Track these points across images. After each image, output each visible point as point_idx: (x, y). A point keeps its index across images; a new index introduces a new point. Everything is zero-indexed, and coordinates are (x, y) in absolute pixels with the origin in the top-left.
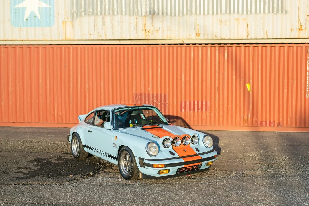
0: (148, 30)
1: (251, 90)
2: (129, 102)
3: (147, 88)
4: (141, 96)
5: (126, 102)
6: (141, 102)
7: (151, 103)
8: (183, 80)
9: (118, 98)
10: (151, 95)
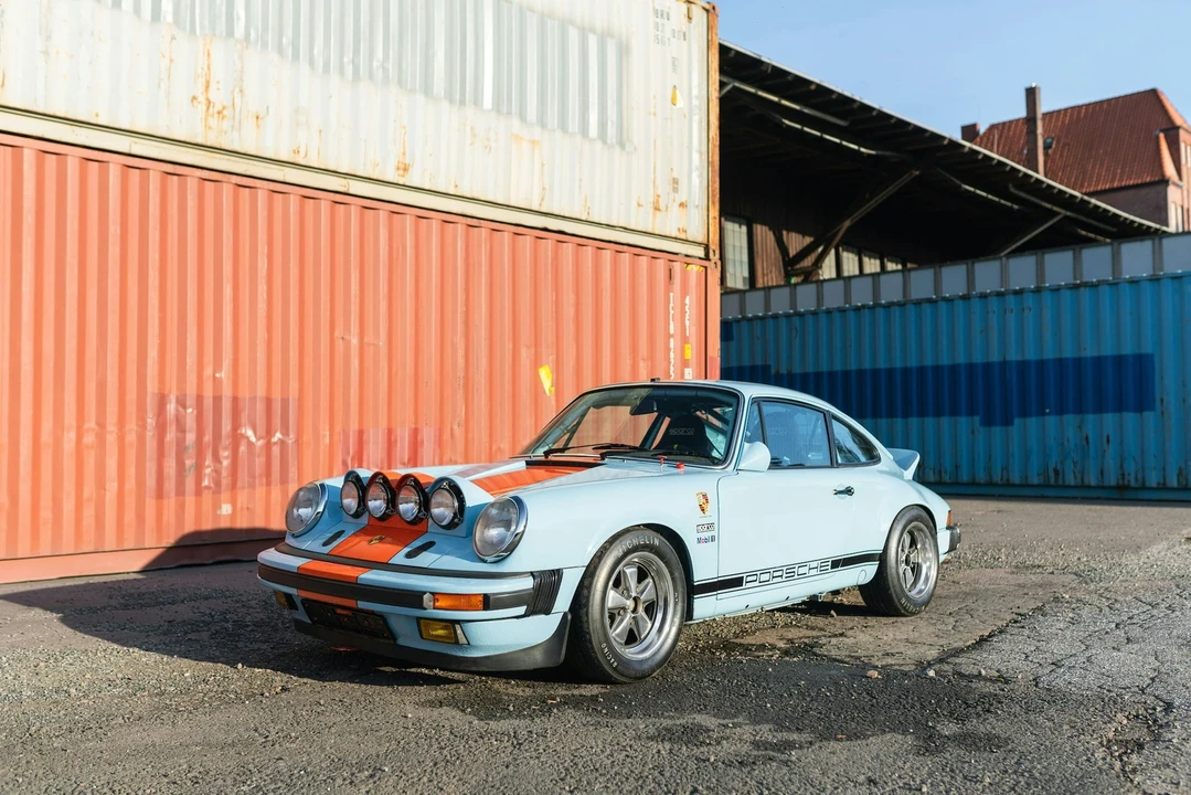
0: (218, 107)
1: (553, 389)
2: (121, 438)
3: (208, 371)
4: (181, 409)
5: (111, 438)
6: (185, 438)
7: (226, 441)
8: (355, 341)
9: (70, 417)
10: (226, 405)
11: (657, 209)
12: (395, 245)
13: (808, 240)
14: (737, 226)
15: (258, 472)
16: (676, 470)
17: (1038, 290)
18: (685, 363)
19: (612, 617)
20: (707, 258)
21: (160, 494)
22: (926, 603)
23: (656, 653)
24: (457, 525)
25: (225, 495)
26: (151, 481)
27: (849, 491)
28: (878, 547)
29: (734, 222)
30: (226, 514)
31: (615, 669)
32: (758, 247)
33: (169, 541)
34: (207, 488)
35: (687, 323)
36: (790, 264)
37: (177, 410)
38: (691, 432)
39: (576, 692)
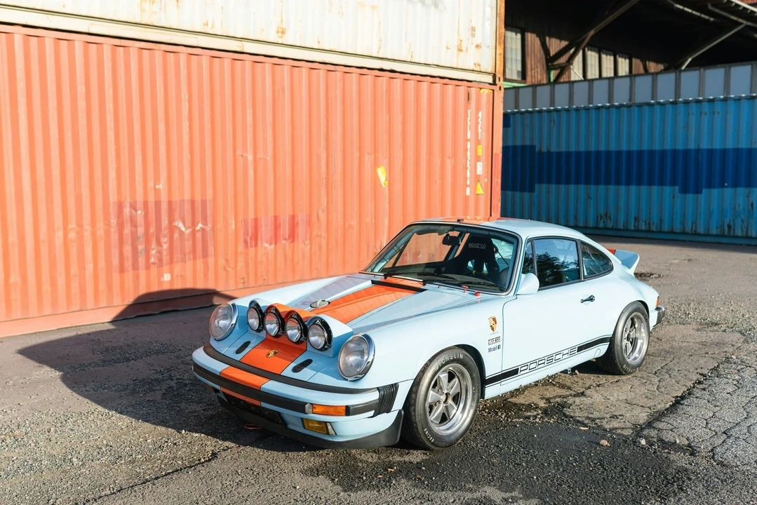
1: (387, 182)
2: (94, 234)
3: (151, 184)
4: (134, 212)
5: (87, 234)
6: (137, 230)
7: (165, 232)
8: (250, 157)
9: (58, 222)
10: (164, 207)
11: (460, 50)
12: (276, 88)
13: (564, 43)
14: (514, 34)
15: (187, 251)
16: (474, 298)
17: (726, 100)
18: (478, 159)
19: (431, 407)
20: (494, 84)
21: (122, 269)
22: (639, 365)
23: (460, 428)
24: (326, 349)
25: (166, 268)
26: (115, 261)
27: (591, 299)
28: (609, 333)
29: (512, 31)
30: (167, 280)
31: (433, 444)
32: (529, 49)
33: (130, 300)
34: (154, 263)
35: (480, 130)
36: (550, 61)
37: (131, 212)
38: (484, 247)
39: (407, 458)
